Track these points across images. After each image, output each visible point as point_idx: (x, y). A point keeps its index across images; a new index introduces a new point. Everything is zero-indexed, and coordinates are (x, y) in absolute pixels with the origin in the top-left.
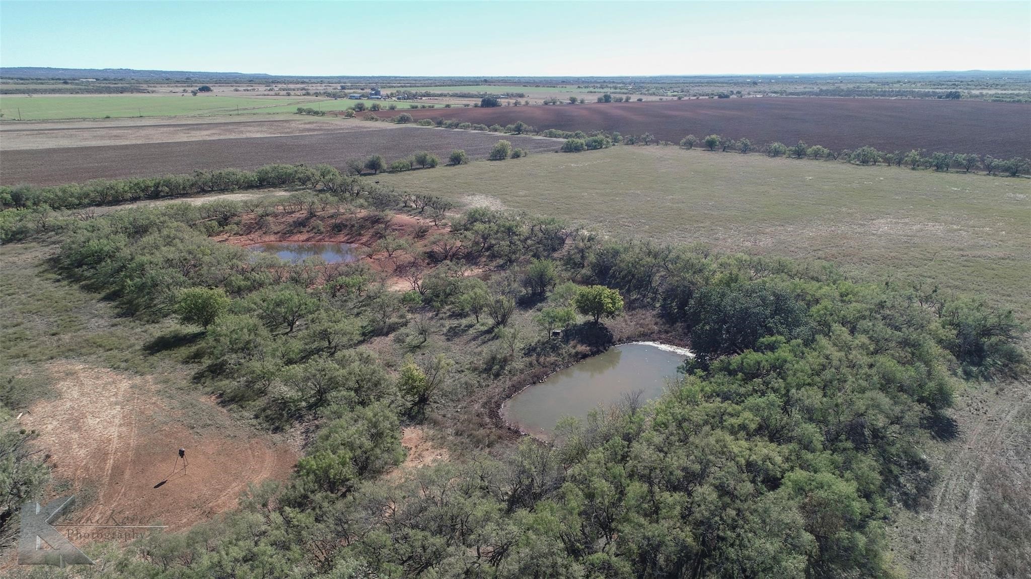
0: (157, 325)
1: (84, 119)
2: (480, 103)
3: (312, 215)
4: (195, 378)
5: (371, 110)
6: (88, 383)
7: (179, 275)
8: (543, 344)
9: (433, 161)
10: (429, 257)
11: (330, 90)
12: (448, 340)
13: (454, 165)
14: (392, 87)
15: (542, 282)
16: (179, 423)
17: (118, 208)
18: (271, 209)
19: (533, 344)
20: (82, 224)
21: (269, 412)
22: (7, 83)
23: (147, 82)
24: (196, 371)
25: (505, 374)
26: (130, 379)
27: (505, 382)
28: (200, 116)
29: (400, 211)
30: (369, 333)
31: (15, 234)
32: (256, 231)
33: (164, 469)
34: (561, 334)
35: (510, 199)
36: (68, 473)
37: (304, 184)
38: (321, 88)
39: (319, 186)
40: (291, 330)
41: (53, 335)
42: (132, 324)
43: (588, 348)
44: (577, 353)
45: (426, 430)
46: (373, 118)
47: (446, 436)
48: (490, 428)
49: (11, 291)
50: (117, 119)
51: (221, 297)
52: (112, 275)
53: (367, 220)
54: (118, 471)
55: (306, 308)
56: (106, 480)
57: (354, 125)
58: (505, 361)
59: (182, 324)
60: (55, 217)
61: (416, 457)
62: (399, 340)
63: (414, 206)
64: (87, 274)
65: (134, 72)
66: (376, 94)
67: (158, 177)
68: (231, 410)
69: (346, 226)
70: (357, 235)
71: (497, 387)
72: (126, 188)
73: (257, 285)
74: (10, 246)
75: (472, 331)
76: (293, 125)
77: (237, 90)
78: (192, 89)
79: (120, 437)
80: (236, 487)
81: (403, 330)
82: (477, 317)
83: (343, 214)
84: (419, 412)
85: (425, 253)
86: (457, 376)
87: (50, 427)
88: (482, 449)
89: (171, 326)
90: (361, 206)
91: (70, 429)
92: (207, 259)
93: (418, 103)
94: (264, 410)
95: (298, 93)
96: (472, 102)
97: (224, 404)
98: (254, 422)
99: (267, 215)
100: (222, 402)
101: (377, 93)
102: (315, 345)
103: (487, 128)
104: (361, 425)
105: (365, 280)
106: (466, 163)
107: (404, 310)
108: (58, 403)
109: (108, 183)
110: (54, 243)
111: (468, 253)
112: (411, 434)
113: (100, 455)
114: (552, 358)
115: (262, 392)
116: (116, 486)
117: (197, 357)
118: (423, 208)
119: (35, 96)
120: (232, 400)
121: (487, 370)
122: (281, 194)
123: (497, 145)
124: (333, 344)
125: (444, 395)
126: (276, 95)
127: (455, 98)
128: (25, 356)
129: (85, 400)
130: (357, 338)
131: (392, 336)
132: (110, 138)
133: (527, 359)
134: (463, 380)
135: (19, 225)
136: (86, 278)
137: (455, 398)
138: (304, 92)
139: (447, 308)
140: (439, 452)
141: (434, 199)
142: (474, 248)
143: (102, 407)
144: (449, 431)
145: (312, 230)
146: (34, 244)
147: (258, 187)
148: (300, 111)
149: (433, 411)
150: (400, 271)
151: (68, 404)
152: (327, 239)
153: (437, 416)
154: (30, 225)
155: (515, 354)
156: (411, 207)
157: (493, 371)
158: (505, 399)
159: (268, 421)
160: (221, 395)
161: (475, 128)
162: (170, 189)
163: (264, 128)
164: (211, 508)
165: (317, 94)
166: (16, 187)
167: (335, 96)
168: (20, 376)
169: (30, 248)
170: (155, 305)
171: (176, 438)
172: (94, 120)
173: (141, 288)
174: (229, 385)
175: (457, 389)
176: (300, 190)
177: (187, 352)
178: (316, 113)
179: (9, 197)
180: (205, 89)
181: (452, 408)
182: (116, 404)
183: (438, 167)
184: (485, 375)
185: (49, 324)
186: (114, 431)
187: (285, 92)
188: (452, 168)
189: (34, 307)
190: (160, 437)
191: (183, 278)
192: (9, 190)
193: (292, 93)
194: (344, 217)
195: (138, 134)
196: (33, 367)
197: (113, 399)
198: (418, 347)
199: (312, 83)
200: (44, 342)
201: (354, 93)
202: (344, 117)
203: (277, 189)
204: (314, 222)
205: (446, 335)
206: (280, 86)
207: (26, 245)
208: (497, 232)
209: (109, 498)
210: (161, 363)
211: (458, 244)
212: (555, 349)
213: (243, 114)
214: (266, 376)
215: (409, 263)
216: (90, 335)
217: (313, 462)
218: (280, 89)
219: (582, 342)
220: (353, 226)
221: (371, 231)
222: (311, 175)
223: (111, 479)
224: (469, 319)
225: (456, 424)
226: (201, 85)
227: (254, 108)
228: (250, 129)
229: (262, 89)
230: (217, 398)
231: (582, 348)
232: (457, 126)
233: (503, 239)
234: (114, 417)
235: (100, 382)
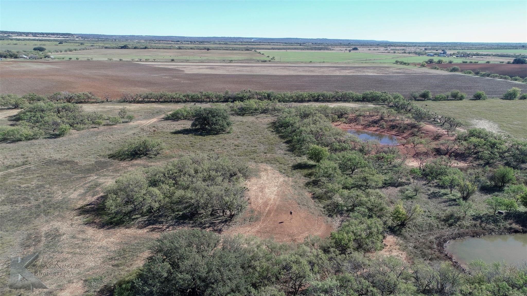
0: (300, 158)
1: (302, 62)
2: (512, 61)
3: (382, 118)
4: (306, 184)
5: (437, 63)
6: (270, 175)
7: (313, 138)
8: (489, 216)
9: (462, 96)
10: (436, 151)
11: (418, 50)
12: (429, 198)
13: (475, 100)
14: (456, 49)
15: (503, 180)
16: (295, 201)
17: (302, 104)
18: (362, 113)
19: (481, 215)
20: (287, 110)
21: (329, 207)
22: (281, 45)
23: (332, 45)
24: (308, 181)
25: (456, 226)
26: (284, 178)
27: (455, 230)
28: (349, 63)
29: (430, 123)
30: (388, 184)
31: (264, 110)
32: (354, 123)
33: (285, 217)
34: (504, 214)
35: (505, 125)
36: (254, 207)
37: (384, 102)
38: (413, 49)
39: (391, 104)
40: (352, 173)
41: (265, 153)
42: (291, 155)
43: (521, 228)
44: (511, 228)
45: (399, 239)
46: (436, 68)
47: (408, 246)
48: (435, 251)
49: (257, 133)
50: (314, 62)
51: (326, 151)
52: (291, 133)
53: (409, 125)
54: (269, 212)
55: (360, 165)
56: (265, 214)
57: (423, 71)
58: (459, 219)
59: (308, 160)
60: (279, 105)
61: (388, 251)
62: (401, 191)
63: (439, 121)
64: (283, 131)
65: (328, 40)
66: (443, 54)
67: (320, 92)
68: (315, 201)
69: (398, 127)
70: (402, 132)
71: (447, 231)
72: (307, 96)
73: (344, 149)
74: (262, 115)
75: (445, 197)
76: (391, 70)
77: (370, 50)
78: (349, 49)
79: (274, 199)
80: (306, 234)
81: (406, 187)
82: (451, 190)
83: (398, 120)
84: (399, 229)
85: (435, 149)
86: (426, 218)
87: (254, 188)
88: (425, 260)
89: (304, 159)
90: (409, 117)
91: (260, 191)
92: (326, 133)
93: (468, 60)
94: (328, 206)
95: (399, 52)
96: (505, 60)
97: (313, 198)
98: (323, 210)
99: (360, 116)
100: (313, 197)
101: (445, 53)
102: (360, 183)
103: (510, 78)
104: (364, 226)
105: (394, 157)
106: (484, 99)
107: (410, 177)
108: (259, 180)
109: (300, 93)
110: (276, 116)
111: (461, 153)
112: (390, 239)
113: (266, 204)
114: (492, 226)
115: (330, 198)
116: (267, 218)
117: (310, 175)
118: (444, 123)
119: (288, 51)
120: (317, 197)
121: (446, 220)
122: (371, 106)
123: (511, 90)
124: (368, 185)
125: (415, 226)
126: (388, 52)
127: (495, 57)
128: (254, 159)
129: (267, 182)
130: (380, 185)
131: (399, 188)
132: (309, 71)
133: (474, 222)
134: (428, 222)
135: (266, 107)
136: (283, 133)
137: (421, 229)
138: (403, 51)
139: (436, 181)
140: (401, 252)
141: (452, 119)
142: (466, 151)
143: (272, 186)
144: (411, 244)
145: (380, 126)
146: (269, 115)
147: (361, 101)
148: (397, 62)
149: (406, 231)
150: (417, 155)
151: (262, 181)
152: (386, 132)
153: (406, 234)
154: (270, 108)
155: (466, 217)
156: (437, 121)
157: (449, 222)
158: (451, 239)
159: (328, 211)
160: (314, 194)
161: (501, 78)
162: (324, 98)
163: (375, 71)
164: (295, 239)
165: (409, 53)
166: (269, 92)
167: (419, 54)
168: (251, 167)
169: (268, 117)
170: (302, 149)
171: (292, 206)
172: (306, 63)
173: (299, 141)
174: (318, 191)
175: (423, 225)
176: (381, 105)
177: (307, 172)
178: (405, 64)
179: (266, 95)
180: (355, 49)
181: (417, 234)
182: (277, 186)
183: (464, 100)
184: (443, 223)
185: (265, 149)
186: (273, 197)
187: (393, 51)
188: (473, 101)
189: (262, 141)
190: (287, 204)
191: (314, 140)
192: (267, 92)
193: (396, 52)
194: (398, 122)
195: (320, 70)
196: (256, 164)
197: (276, 184)
198: (411, 198)
199: (409, 46)
200: (261, 155)
201: (431, 52)
202: (419, 66)
203: (370, 103)
204: (382, 122)
205: (429, 195)
206: (392, 48)
207: (267, 115)
208: (485, 145)
209: (264, 221)
210: (296, 174)
211: (456, 147)
212: (495, 221)
213: (368, 63)
214: (333, 191)
215: (424, 152)
216: (276, 156)
217: (337, 235)
218: (391, 50)
219: (517, 223)
220: (401, 127)
221: (410, 132)
222: (388, 98)
223: (266, 214)
224: (446, 190)
225: (416, 242)
226: (354, 47)
227: (375, 60)
228: (368, 70)
229: (382, 49)
230: (312, 195)
231: (514, 226)
232: (488, 76)
233: (488, 149)
234: (274, 191)
235: (274, 176)
